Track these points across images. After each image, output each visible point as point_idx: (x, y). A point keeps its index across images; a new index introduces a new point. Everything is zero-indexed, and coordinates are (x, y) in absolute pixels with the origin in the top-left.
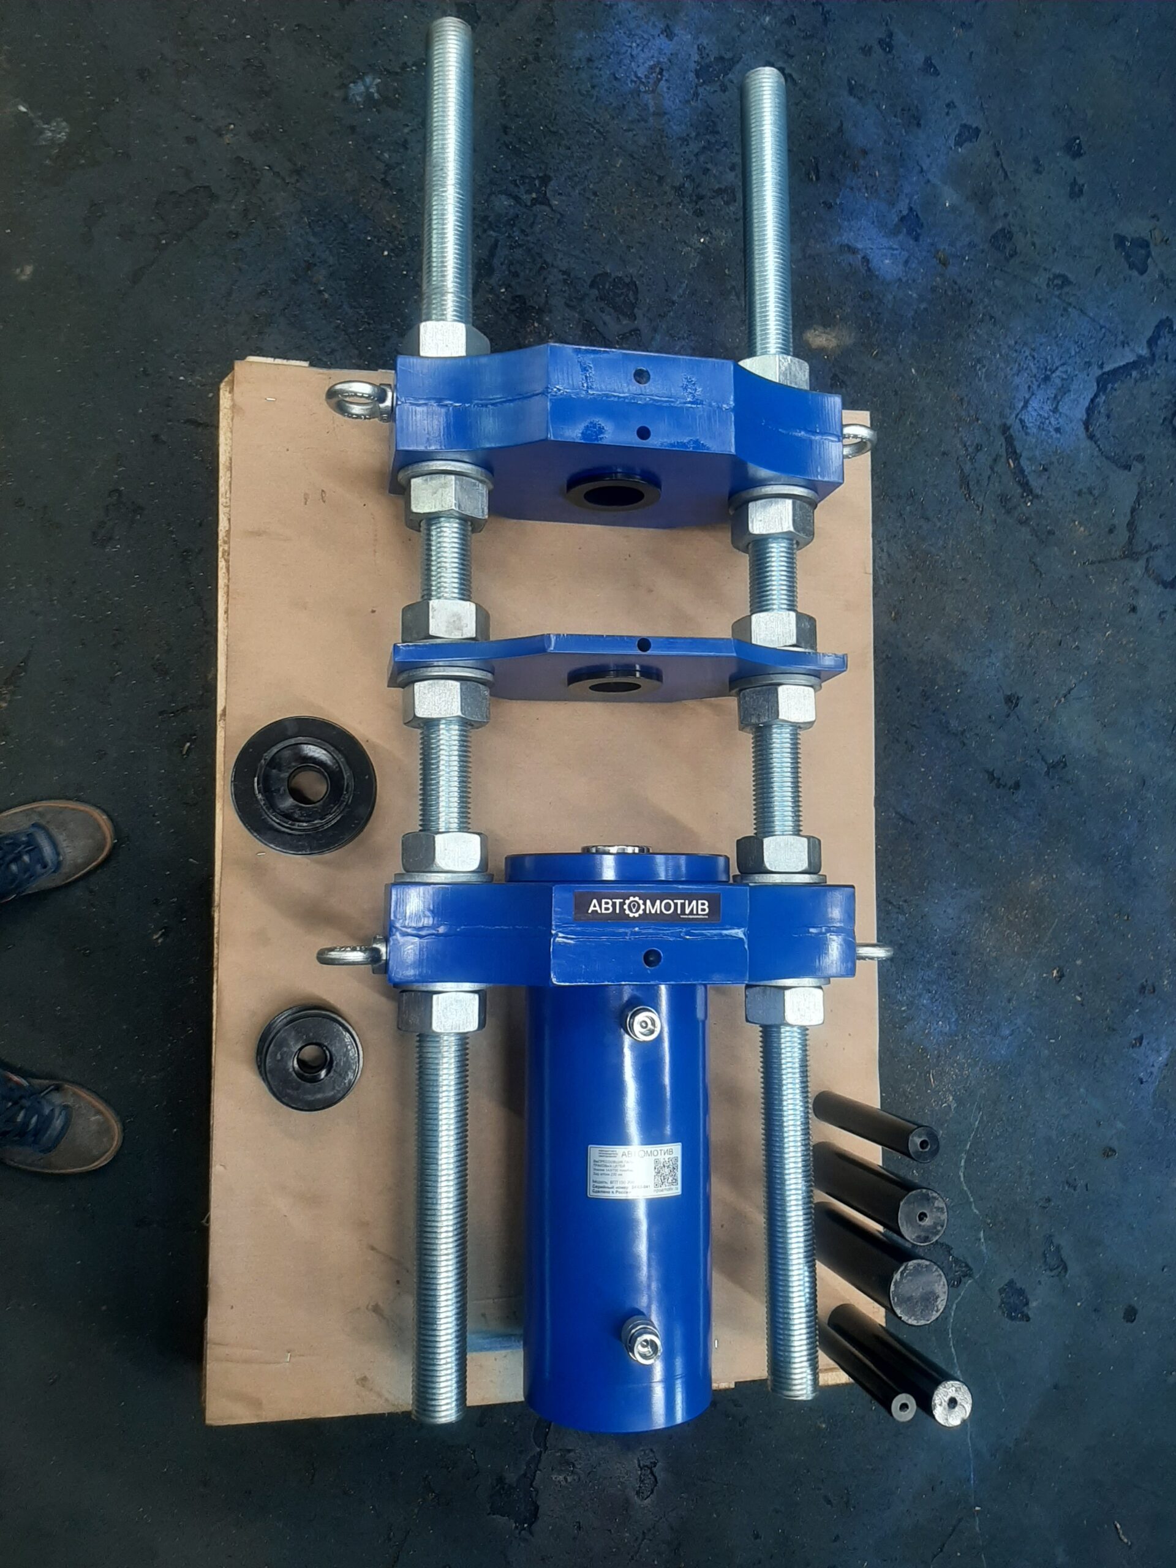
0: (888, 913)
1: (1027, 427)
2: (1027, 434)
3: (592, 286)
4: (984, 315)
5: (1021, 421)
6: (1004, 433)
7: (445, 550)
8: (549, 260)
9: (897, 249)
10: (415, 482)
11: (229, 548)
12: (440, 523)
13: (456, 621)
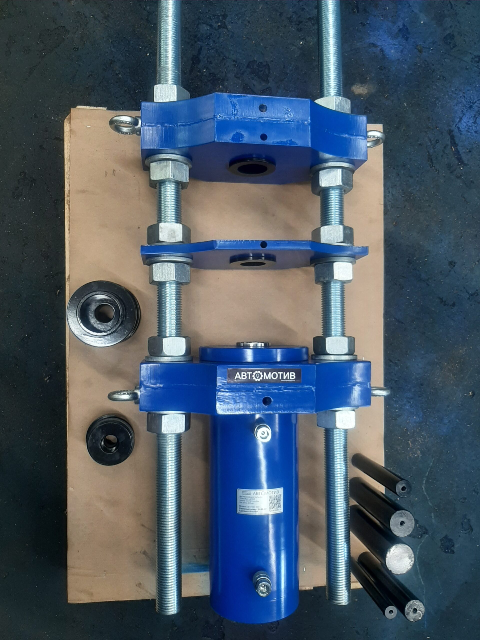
0: (390, 366)
1: (461, 131)
2: (461, 134)
3: (248, 67)
4: (440, 76)
5: (458, 128)
6: (449, 134)
7: (168, 198)
8: (227, 55)
9: (397, 45)
10: (153, 165)
11: (70, 198)
12: (165, 184)
13: (172, 233)
